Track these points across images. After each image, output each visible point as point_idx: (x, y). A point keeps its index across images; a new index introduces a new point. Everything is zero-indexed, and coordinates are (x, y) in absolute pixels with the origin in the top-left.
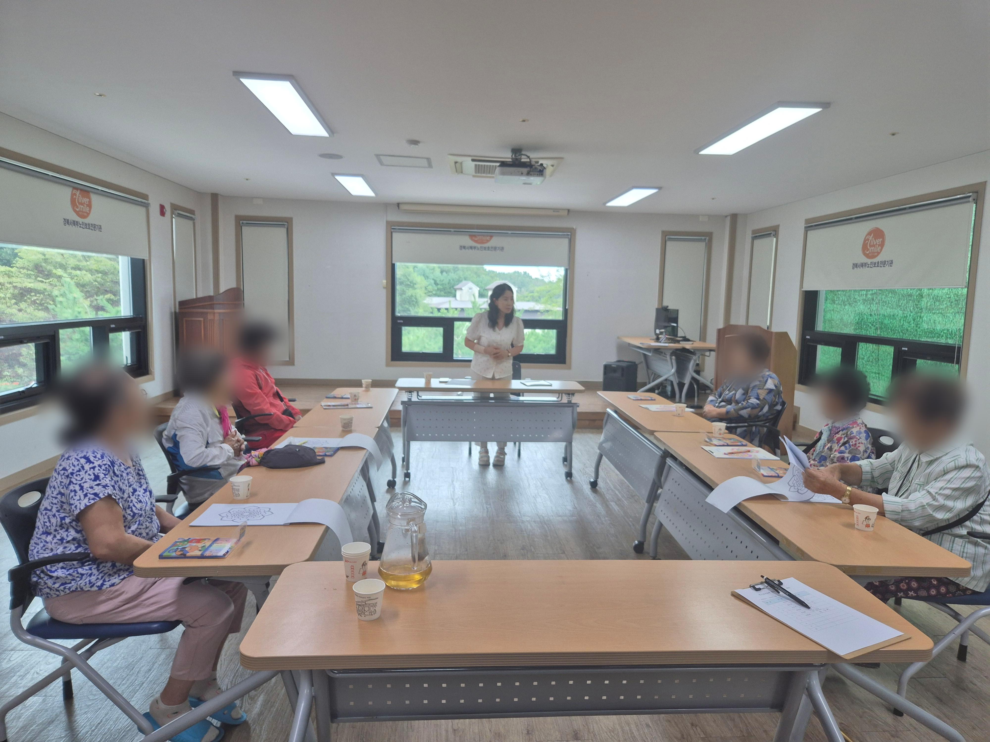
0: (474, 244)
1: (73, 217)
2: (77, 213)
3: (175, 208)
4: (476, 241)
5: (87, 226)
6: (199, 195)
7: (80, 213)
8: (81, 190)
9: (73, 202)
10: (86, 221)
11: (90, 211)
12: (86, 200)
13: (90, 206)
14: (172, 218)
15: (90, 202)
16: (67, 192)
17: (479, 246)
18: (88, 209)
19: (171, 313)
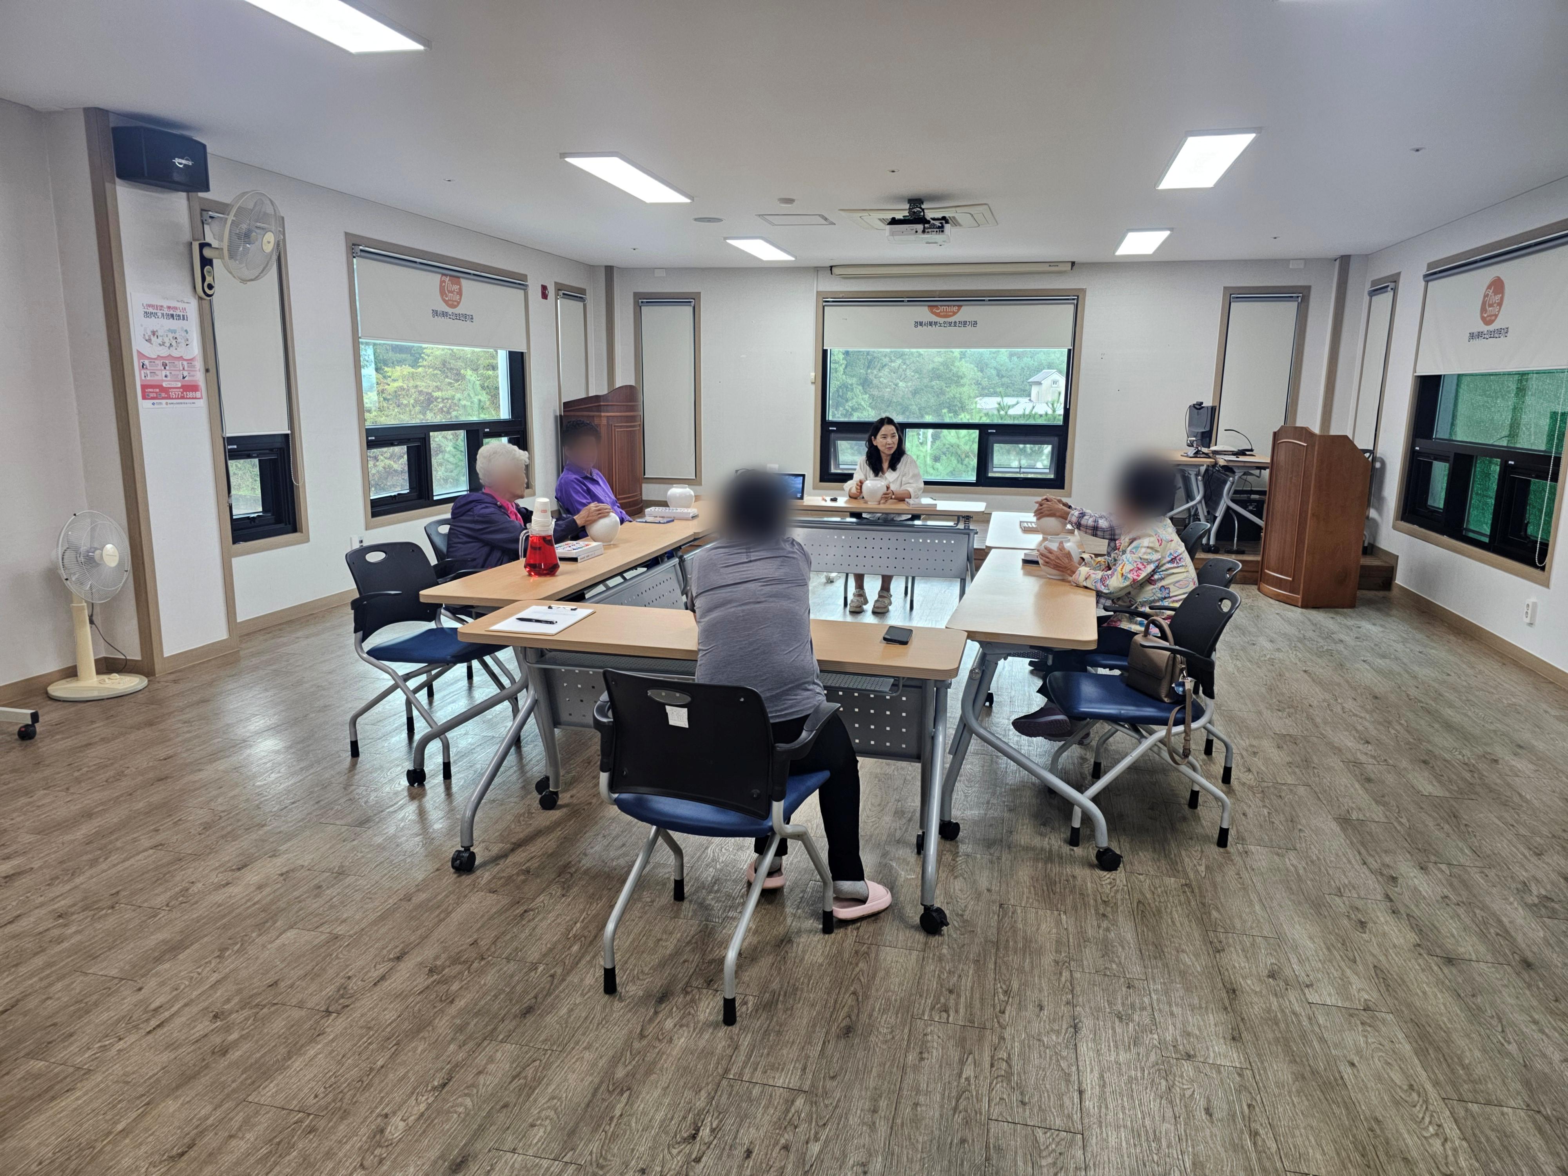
0: (935, 319)
1: (443, 307)
2: (446, 302)
3: (559, 287)
4: (938, 315)
5: (458, 317)
6: (590, 269)
7: (450, 302)
8: (450, 276)
9: (442, 292)
10: (457, 311)
11: (460, 299)
12: (456, 287)
13: (460, 293)
14: (556, 299)
15: (460, 289)
16: (434, 279)
17: (941, 320)
18: (458, 297)
19: (556, 417)
